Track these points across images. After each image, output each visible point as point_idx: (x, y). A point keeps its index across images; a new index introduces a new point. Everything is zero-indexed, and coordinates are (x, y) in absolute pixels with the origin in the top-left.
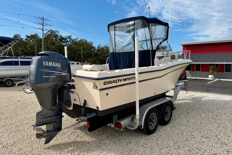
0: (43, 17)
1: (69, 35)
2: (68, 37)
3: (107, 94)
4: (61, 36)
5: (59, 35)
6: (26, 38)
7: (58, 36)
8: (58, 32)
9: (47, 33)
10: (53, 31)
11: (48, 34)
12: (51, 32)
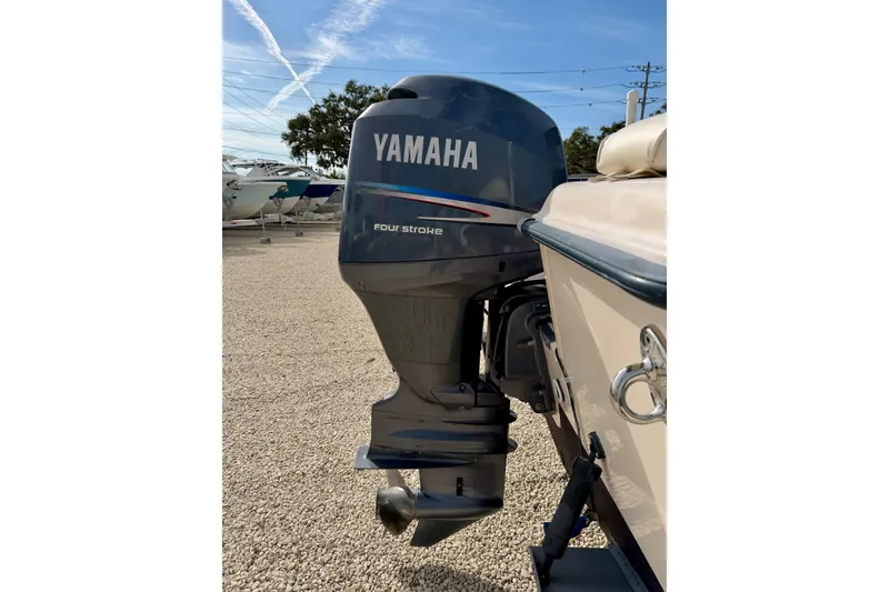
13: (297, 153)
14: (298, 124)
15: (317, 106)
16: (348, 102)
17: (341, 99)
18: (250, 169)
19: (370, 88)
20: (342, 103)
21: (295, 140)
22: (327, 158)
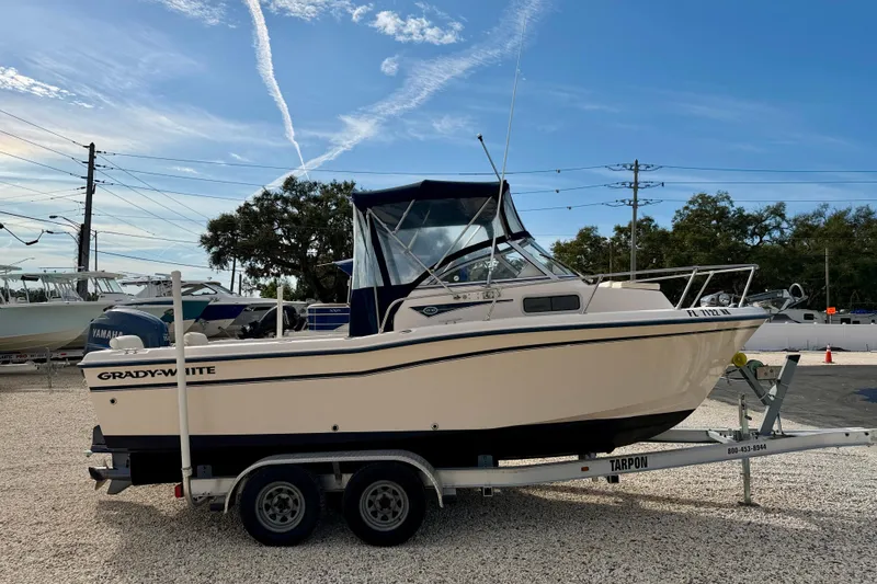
0: (637, 162)
1: (773, 204)
2: (772, 213)
3: (113, 401)
4: (740, 210)
5: (731, 209)
6: (613, 234)
7: (729, 212)
8: (728, 198)
9: (687, 208)
10: (709, 197)
11: (692, 211)
12: (700, 201)
13: (218, 260)
14: (221, 227)
15: (247, 205)
16: (285, 201)
17: (277, 198)
18: (143, 287)
19: (315, 184)
20: (279, 202)
21: (217, 244)
22: (260, 266)
